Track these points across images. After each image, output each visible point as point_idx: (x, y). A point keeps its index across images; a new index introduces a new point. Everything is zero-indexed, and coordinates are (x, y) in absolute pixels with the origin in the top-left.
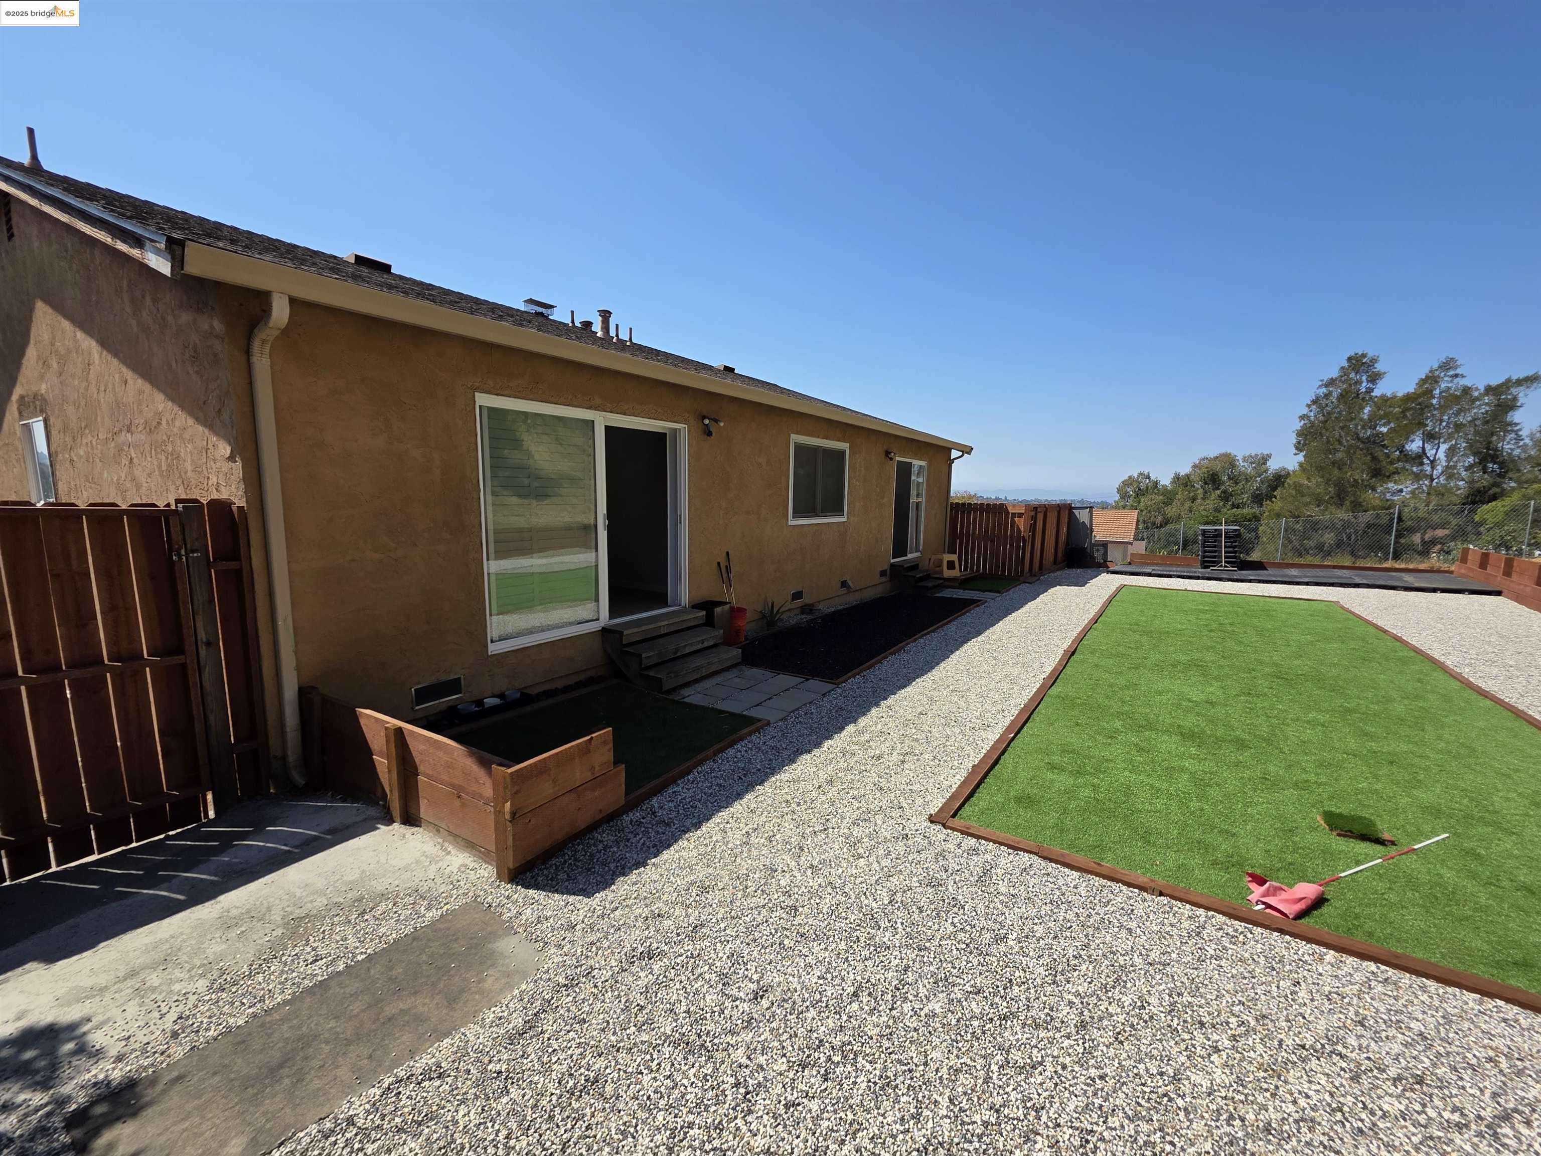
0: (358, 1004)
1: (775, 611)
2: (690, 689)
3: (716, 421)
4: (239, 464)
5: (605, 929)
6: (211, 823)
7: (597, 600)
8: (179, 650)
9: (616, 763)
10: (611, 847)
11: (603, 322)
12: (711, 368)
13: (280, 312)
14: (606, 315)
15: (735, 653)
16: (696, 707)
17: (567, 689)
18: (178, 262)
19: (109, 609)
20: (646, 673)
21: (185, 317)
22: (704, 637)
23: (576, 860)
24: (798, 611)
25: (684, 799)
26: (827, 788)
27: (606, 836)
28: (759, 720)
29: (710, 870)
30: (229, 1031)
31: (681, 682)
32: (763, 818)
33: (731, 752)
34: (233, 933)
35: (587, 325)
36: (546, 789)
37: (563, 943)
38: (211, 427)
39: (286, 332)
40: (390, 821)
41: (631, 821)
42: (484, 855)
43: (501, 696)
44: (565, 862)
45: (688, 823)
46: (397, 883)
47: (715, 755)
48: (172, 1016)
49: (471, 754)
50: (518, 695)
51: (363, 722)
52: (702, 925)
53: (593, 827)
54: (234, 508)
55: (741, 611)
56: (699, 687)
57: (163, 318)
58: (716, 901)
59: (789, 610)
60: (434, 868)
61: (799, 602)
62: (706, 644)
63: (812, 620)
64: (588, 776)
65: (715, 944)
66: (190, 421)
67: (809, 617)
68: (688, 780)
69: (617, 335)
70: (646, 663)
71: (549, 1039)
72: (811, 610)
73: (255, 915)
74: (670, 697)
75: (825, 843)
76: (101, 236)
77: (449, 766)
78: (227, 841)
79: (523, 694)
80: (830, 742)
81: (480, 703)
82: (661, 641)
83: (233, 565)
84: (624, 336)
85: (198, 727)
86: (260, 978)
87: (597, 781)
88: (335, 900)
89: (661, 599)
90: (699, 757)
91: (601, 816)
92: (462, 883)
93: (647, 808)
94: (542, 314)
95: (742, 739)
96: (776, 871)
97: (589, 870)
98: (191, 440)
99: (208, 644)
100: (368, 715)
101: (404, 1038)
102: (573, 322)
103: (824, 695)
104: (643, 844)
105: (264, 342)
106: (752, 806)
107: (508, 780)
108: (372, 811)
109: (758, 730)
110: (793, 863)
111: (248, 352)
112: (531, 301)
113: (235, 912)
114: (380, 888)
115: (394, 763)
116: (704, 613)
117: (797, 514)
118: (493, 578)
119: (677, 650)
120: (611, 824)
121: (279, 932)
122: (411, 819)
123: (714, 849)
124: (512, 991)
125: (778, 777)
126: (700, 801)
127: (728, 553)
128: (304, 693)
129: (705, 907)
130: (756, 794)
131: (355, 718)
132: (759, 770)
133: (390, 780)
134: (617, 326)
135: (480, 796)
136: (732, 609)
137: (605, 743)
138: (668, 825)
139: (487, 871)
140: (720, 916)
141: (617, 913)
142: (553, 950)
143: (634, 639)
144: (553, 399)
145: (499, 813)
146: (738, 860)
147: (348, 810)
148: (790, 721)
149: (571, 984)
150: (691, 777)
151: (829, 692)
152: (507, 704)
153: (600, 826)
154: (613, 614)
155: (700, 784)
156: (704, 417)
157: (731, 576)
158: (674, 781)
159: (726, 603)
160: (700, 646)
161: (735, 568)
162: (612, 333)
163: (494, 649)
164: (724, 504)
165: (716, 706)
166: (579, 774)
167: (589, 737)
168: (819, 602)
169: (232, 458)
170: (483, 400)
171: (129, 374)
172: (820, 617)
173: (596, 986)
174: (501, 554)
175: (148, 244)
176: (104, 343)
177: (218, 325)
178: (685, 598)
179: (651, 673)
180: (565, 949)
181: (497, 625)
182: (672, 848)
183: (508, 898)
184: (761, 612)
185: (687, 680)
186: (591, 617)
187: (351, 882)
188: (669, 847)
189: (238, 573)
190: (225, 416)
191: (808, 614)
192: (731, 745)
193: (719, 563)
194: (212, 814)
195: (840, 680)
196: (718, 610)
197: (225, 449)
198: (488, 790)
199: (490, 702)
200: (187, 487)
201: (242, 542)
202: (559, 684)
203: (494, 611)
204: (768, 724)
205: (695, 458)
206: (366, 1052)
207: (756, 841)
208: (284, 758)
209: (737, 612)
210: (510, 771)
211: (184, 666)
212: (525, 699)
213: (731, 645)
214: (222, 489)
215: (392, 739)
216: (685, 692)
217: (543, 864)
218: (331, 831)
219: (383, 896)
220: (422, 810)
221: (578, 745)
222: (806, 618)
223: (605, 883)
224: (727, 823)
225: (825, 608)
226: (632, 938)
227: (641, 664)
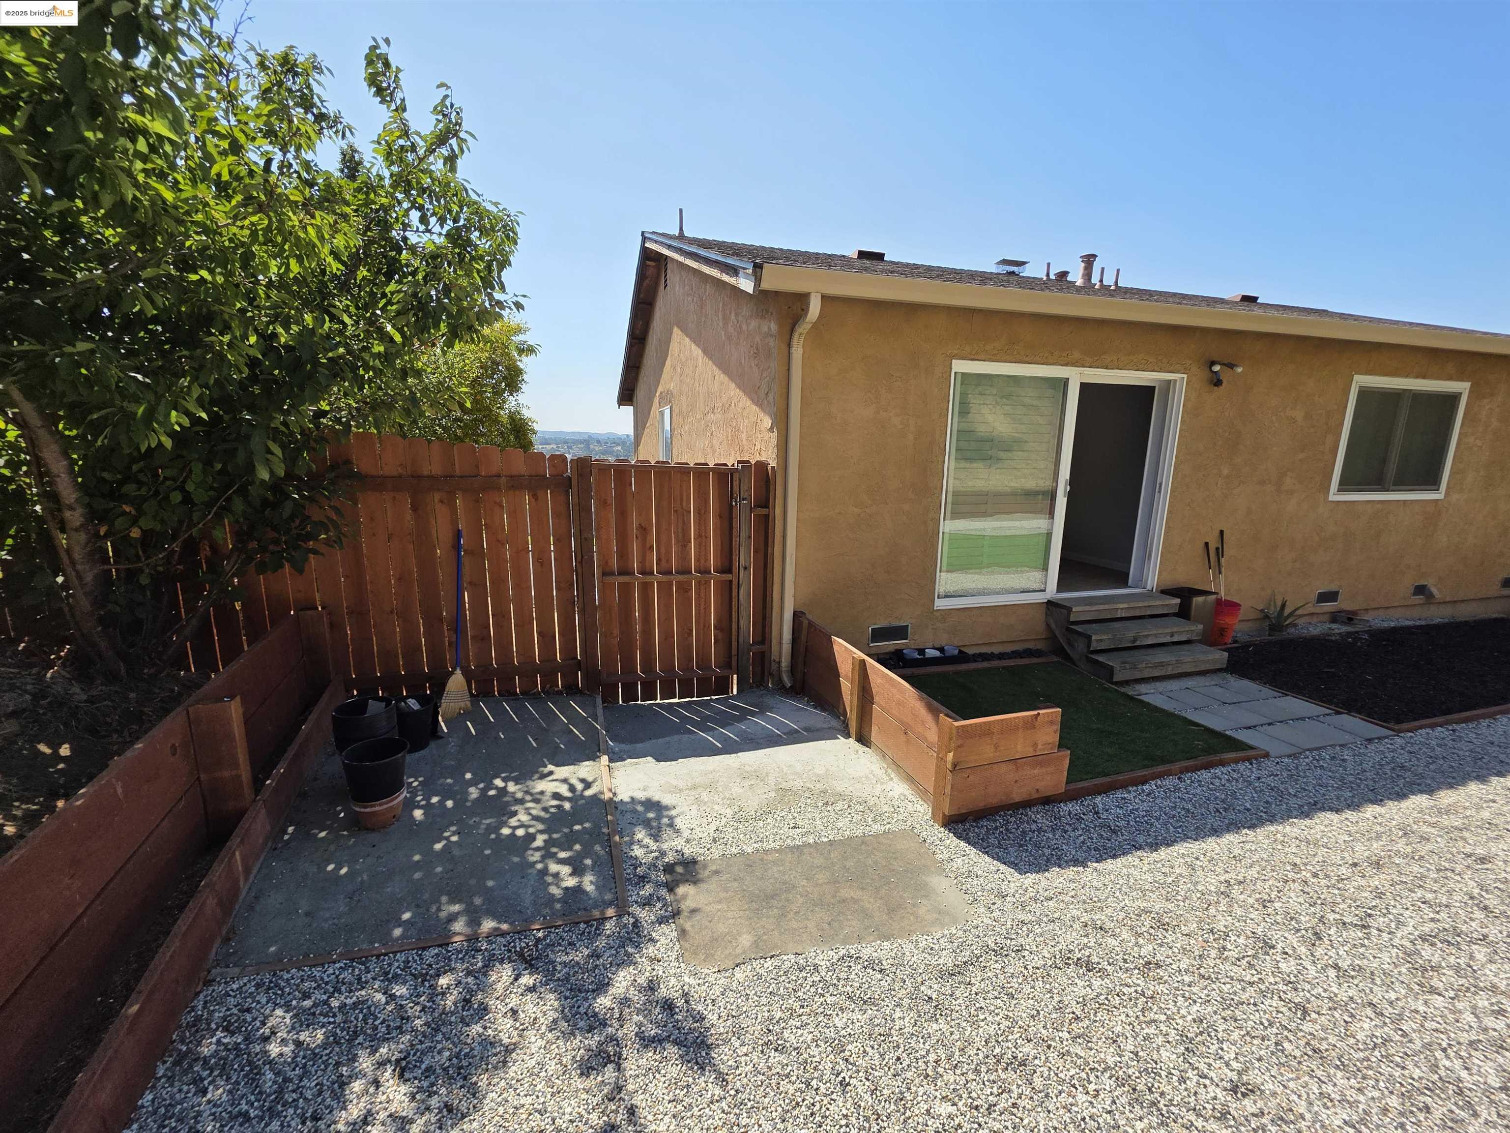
0: (821, 876)
1: (1287, 612)
2: (1148, 686)
3: (1231, 366)
4: (775, 434)
5: (1038, 914)
6: (733, 696)
7: (1045, 568)
8: (729, 571)
9: (1060, 746)
10: (1045, 831)
11: (1086, 268)
12: (1222, 301)
13: (815, 308)
14: (1089, 260)
15: (1219, 657)
16: (1156, 709)
17: (1001, 656)
18: (758, 281)
19: (699, 536)
20: (1093, 656)
21: (754, 323)
22: (1175, 629)
23: (1007, 830)
24: (1326, 618)
25: (1137, 810)
26: (1369, 871)
27: (1040, 818)
28: (1252, 748)
29: (1170, 906)
30: (742, 854)
31: (1139, 676)
32: (1253, 872)
33: (1205, 775)
34: (747, 783)
35: (1063, 275)
36: (986, 752)
37: (993, 907)
38: (760, 406)
39: (815, 325)
40: (848, 736)
41: (1070, 813)
42: (922, 793)
43: (941, 650)
44: (996, 828)
45: (1141, 839)
46: (851, 789)
47: (1182, 773)
48: (713, 827)
49: (921, 699)
50: (956, 652)
51: (835, 647)
52: (1158, 966)
53: (1027, 804)
54: (769, 468)
55: (1233, 606)
56: (1161, 686)
57: (740, 327)
58: (1178, 945)
59: (1312, 614)
60: (879, 788)
61: (1329, 606)
62: (1176, 639)
63: (1349, 634)
64: (1030, 752)
65: (1175, 996)
66: (749, 402)
67: (1344, 629)
68: (1143, 791)
69: (1101, 281)
70: (1094, 646)
71: (976, 994)
72: (1350, 619)
73: (759, 776)
74: (1122, 690)
75: (1363, 945)
76: (715, 273)
77: (899, 703)
78: (744, 715)
79: (960, 652)
80: (1377, 809)
81: (922, 651)
82: (1117, 625)
83: (764, 511)
84: (1109, 281)
85: (734, 626)
86: (761, 824)
87: (1037, 760)
88: (808, 785)
89: (1122, 579)
90: (1160, 768)
91: (1036, 796)
92: (902, 810)
93: (1089, 805)
94: (1013, 273)
95: (1223, 763)
96: (1273, 947)
97: (1021, 846)
98: (747, 417)
99: (745, 568)
100: (841, 646)
101: (854, 923)
102: (1048, 275)
103: (1370, 740)
104: (1083, 842)
105: (801, 334)
106: (1236, 852)
107: (954, 732)
108: (834, 723)
109: (1249, 759)
110: (1303, 949)
111: (789, 346)
112: (1005, 262)
113: (747, 768)
114: (839, 789)
115: (856, 688)
116: (1178, 601)
117: (1346, 485)
118: (947, 537)
119: (1134, 641)
120: (1047, 807)
121: (773, 794)
122: (863, 739)
123: (1176, 882)
124: (942, 929)
125: (1280, 828)
126: (1158, 819)
127: (1222, 532)
128: (797, 615)
129: (1161, 946)
130: (1242, 839)
131: (831, 643)
132: (1248, 810)
133: (851, 702)
134: (1103, 269)
135: (924, 739)
136: (1219, 602)
137: (1052, 723)
138: (1114, 832)
139: (922, 810)
140: (1183, 966)
141: (1051, 903)
142: (982, 910)
143: (1083, 618)
144: (1027, 359)
145: (941, 760)
146: (1212, 911)
147: (818, 717)
148: (1303, 762)
149: (998, 952)
150: (1146, 787)
151: (1379, 738)
152: (945, 660)
153: (1034, 805)
154: (1061, 587)
155: (1158, 801)
156: (1213, 363)
157: (1223, 560)
158: (1124, 786)
159: (1211, 593)
160: (1168, 639)
161: (1229, 551)
162: (1095, 279)
163: (940, 604)
164: (1226, 472)
165: (1184, 714)
166: (1021, 747)
167: (1035, 712)
168: (1366, 610)
169: (771, 430)
170: (960, 366)
171: (717, 371)
172: (1366, 632)
173: (1026, 968)
174: (956, 515)
175: (741, 272)
176: (705, 352)
177: (773, 326)
178: (1153, 580)
179: (1101, 658)
180: (995, 914)
181: (945, 581)
182: (1118, 860)
183: (941, 840)
184: (1262, 611)
185: (1147, 674)
186: (1036, 586)
187: (818, 775)
188: (1114, 857)
189: (767, 517)
190: (771, 398)
191: (1343, 623)
192: (1207, 766)
193: (1207, 544)
194: (735, 692)
195: (1405, 726)
196: (1198, 600)
197: (767, 422)
198: (932, 735)
199: (931, 653)
200: (742, 451)
201: (771, 494)
202: (997, 650)
203: (944, 568)
204: (1267, 755)
205: (1191, 413)
206: (827, 919)
207: (1242, 897)
208: (779, 663)
209: (1227, 607)
210: (957, 724)
211: (731, 582)
212: (962, 657)
213: (1212, 644)
214: (763, 453)
215: (857, 668)
216: (1143, 688)
217: (974, 821)
218: (807, 729)
219: (841, 796)
220: (873, 734)
221: (1024, 717)
222: (1339, 629)
223: (1041, 867)
224: (1197, 859)
225: (1380, 620)
226: (1070, 938)
227: (1089, 646)
